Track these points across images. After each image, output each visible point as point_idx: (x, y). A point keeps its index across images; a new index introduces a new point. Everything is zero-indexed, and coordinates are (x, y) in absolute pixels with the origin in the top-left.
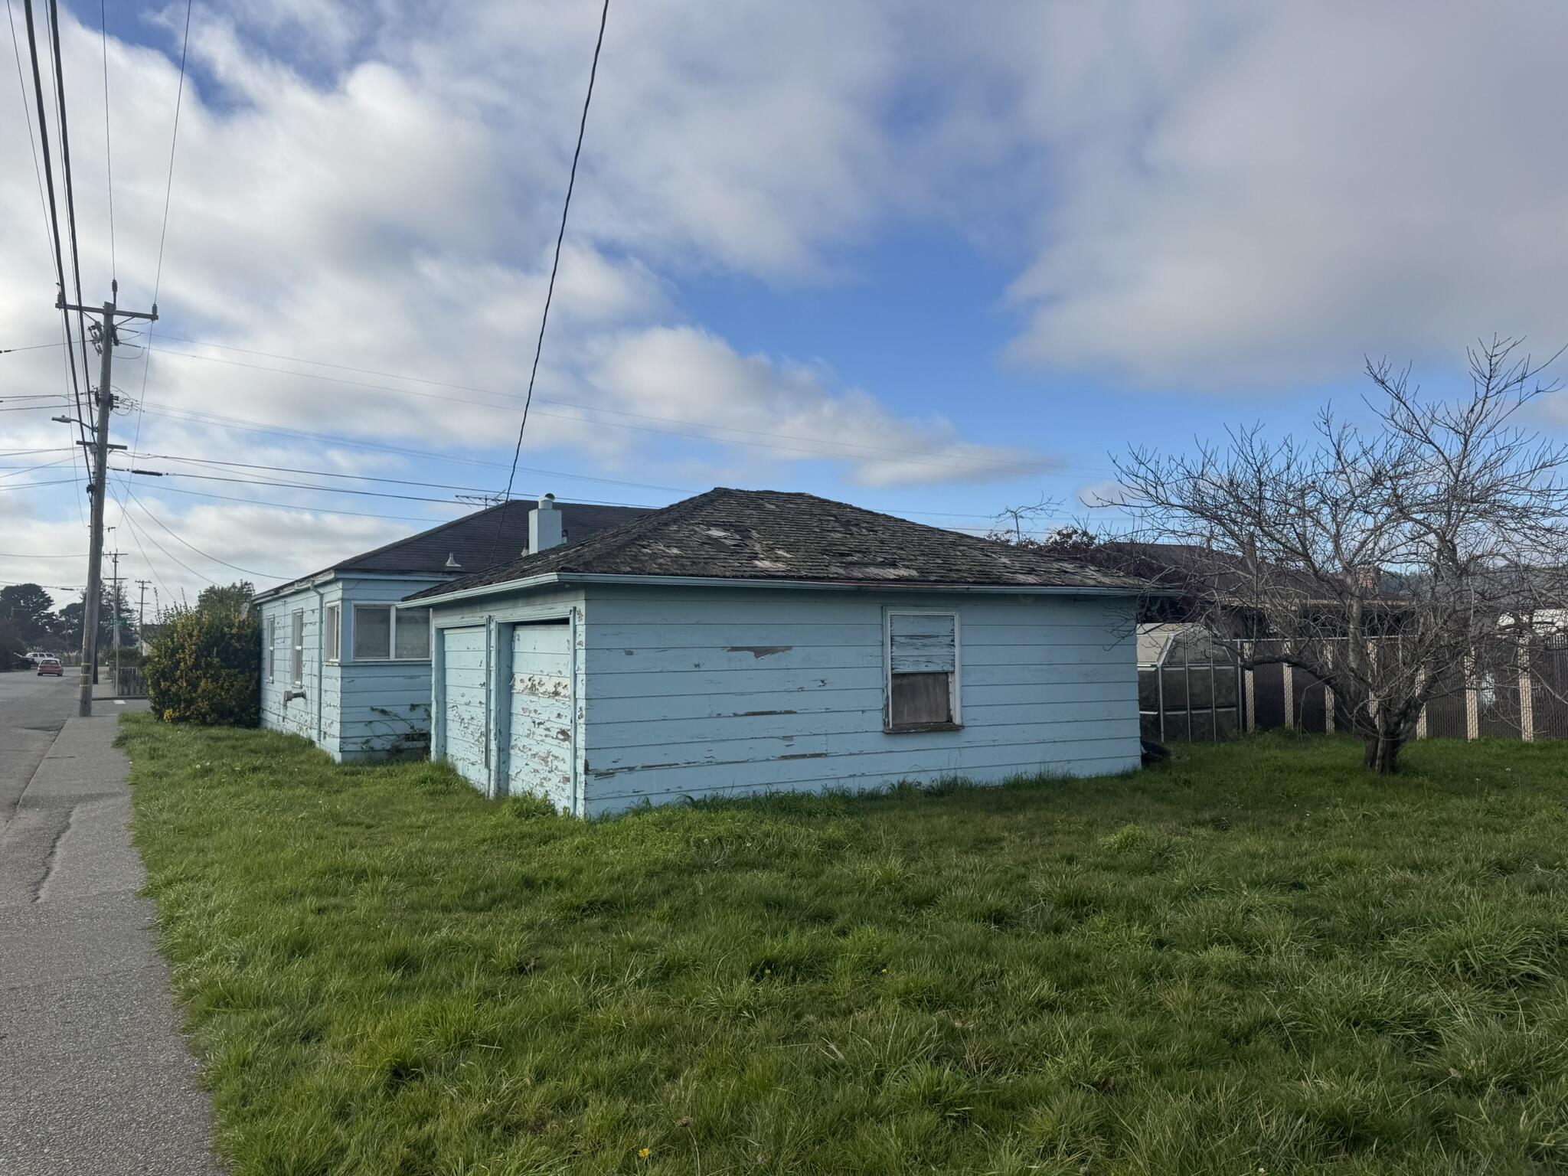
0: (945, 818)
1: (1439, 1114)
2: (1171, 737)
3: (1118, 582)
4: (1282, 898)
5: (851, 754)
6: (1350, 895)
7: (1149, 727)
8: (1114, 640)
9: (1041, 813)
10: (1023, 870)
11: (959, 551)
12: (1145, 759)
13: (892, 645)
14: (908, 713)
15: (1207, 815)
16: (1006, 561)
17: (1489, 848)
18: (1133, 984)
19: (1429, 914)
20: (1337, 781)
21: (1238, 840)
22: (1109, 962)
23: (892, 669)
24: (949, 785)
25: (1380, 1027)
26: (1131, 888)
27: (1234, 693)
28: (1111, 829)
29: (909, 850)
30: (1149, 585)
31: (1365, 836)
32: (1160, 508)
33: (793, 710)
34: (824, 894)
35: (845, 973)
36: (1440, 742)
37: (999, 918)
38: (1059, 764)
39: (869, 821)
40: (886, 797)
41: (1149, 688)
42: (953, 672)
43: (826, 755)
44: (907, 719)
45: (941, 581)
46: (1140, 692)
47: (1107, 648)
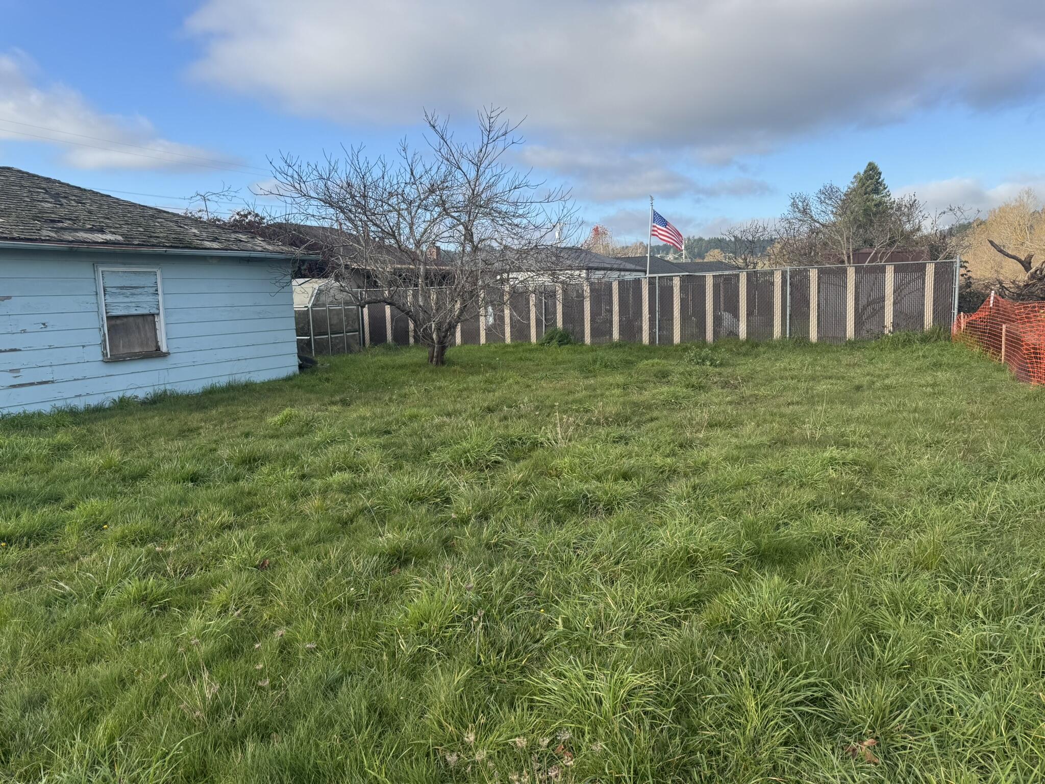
0: (156, 418)
1: (446, 538)
2: (319, 352)
3: (277, 249)
4: (377, 440)
5: (75, 380)
6: (414, 433)
7: (303, 348)
8: (277, 289)
9: (229, 408)
10: (214, 446)
11: (158, 222)
12: (300, 367)
13: (105, 294)
14: (123, 347)
15: (338, 398)
16: (196, 231)
17: (485, 400)
18: (284, 503)
19: (452, 438)
20: (413, 372)
21: (355, 411)
22: (270, 493)
23: (107, 313)
24: (160, 396)
25: (422, 500)
26: (287, 447)
27: (357, 323)
28: (276, 412)
29: (127, 444)
30: (299, 252)
31: (425, 401)
32: (303, 199)
33: (18, 348)
34: (54, 482)
35: (73, 534)
36: (467, 347)
37: (194, 478)
38: (243, 375)
39: (94, 427)
40: (109, 409)
41: (302, 322)
42: (158, 314)
43: (53, 382)
44: (122, 350)
45: (143, 245)
46: (297, 324)
47: (272, 294)
